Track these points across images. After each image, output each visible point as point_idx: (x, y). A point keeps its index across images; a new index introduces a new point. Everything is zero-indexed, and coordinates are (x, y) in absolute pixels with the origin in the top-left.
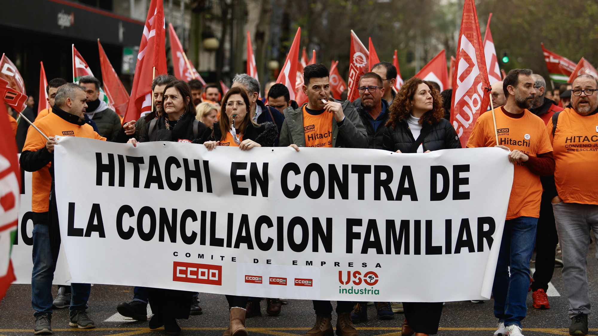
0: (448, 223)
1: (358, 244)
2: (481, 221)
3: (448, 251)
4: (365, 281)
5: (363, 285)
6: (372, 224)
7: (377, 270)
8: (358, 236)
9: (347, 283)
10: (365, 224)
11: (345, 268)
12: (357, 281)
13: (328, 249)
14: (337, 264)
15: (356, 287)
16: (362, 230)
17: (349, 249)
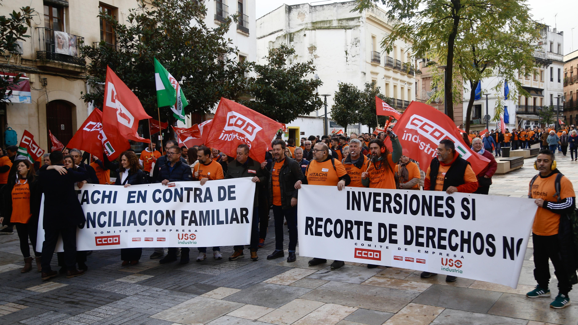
0: (226, 211)
1: (187, 222)
2: (242, 210)
3: (227, 223)
4: (190, 238)
5: (189, 240)
6: (193, 213)
7: (195, 233)
8: (187, 218)
9: (182, 239)
10: (190, 213)
11: (181, 232)
12: (186, 238)
13: (173, 224)
14: (177, 230)
15: (186, 241)
16: (189, 215)
17: (183, 224)
